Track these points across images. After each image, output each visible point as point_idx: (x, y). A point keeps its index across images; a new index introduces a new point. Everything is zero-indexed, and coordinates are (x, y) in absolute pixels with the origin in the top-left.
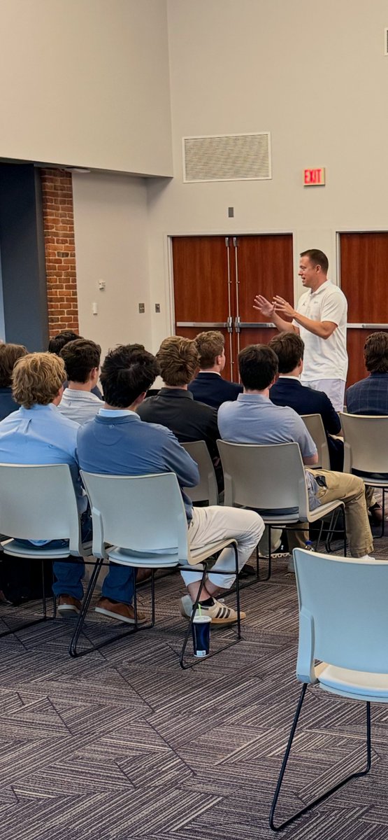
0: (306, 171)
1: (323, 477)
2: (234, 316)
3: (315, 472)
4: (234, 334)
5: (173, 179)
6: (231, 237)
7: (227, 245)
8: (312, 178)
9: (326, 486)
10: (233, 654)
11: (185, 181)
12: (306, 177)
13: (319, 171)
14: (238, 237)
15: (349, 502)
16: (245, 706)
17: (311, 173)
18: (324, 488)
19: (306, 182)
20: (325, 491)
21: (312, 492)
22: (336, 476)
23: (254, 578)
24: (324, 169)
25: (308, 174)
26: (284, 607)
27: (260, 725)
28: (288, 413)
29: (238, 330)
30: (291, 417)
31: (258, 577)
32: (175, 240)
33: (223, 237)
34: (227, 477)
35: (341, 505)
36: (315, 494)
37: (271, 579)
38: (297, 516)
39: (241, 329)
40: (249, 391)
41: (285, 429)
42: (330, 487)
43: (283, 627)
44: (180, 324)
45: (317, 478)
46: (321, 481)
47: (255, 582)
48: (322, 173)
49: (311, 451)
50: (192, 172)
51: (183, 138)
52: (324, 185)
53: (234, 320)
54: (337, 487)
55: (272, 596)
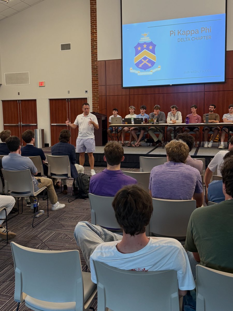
0: (40, 82)
1: (40, 179)
2: (20, 122)
3: (37, 178)
4: (20, 127)
5: (2, 85)
6: (19, 100)
7: (18, 102)
8: (41, 85)
9: (41, 182)
10: (4, 252)
11: (5, 85)
12: (40, 84)
13: (43, 82)
14: (21, 100)
15: (48, 187)
16: (4, 282)
17: (41, 83)
18: (40, 183)
19: (40, 85)
20: (41, 184)
21: (36, 185)
22: (44, 179)
23: (17, 213)
24: (45, 82)
25: (40, 83)
26: (26, 226)
27: (8, 294)
28: (27, 159)
29: (21, 126)
30: (28, 161)
31: (19, 213)
32: (3, 101)
33: (17, 100)
34: (5, 181)
35: (46, 188)
36: (37, 186)
37: (23, 213)
38: (30, 194)
39: (22, 126)
40: (12, 152)
41: (26, 165)
42: (42, 183)
43: (24, 236)
44: (5, 125)
45: (38, 180)
46: (39, 181)
47: (17, 215)
48: (44, 83)
49: (35, 171)
50: (7, 83)
51: (5, 73)
52: (45, 86)
53: (20, 123)
54: (45, 182)
55: (23, 221)
